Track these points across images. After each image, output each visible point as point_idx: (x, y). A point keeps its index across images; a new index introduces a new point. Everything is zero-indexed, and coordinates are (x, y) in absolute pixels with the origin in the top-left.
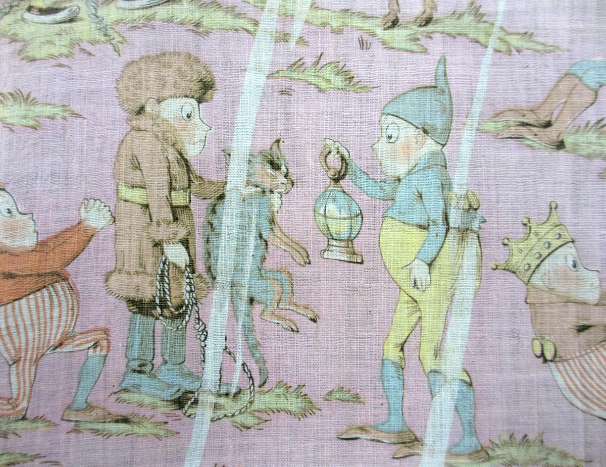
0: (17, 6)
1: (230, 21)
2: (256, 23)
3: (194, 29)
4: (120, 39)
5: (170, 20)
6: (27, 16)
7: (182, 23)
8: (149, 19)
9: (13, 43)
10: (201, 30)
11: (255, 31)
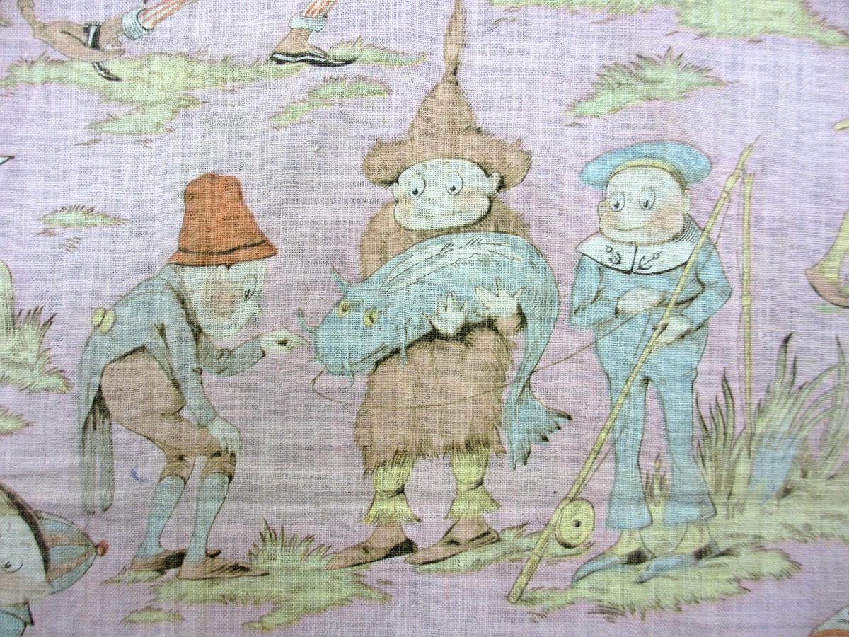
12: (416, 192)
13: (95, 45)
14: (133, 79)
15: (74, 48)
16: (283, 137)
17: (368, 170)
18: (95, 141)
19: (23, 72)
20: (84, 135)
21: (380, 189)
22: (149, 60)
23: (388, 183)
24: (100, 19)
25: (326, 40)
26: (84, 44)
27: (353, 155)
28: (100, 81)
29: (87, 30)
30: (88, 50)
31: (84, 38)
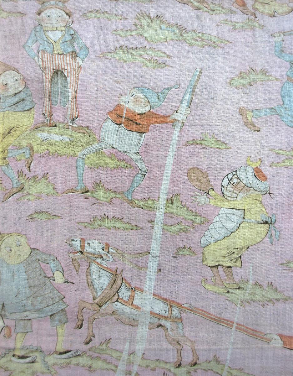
0: (8, 354)
1: (105, 366)
2: (117, 367)
3: (89, 369)
4: (55, 372)
5: (78, 365)
6: (13, 359)
7: (83, 366)
8: (68, 364)
9: (6, 371)
10: (92, 369)
11: (116, 370)
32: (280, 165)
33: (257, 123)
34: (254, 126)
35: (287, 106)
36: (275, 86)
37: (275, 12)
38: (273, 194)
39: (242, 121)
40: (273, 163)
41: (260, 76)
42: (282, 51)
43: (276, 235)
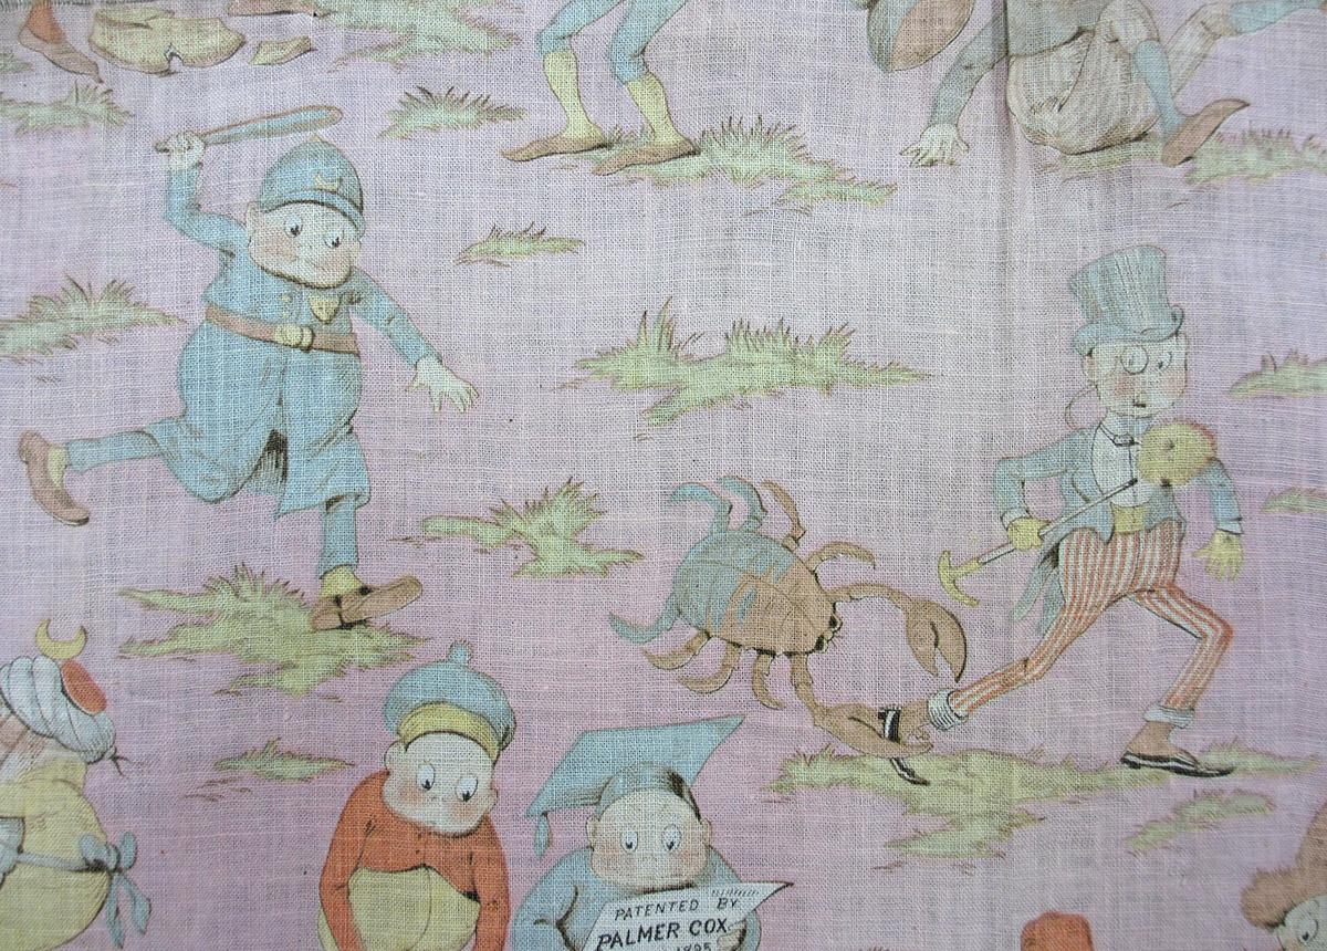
12: (1306, 937)
13: (894, 737)
14: (946, 784)
15: (866, 738)
16: (1142, 867)
17: (1247, 909)
18: (898, 864)
19: (801, 772)
20: (882, 855)
21: (1263, 932)
22: (965, 757)
23: (1272, 926)
24: (899, 702)
25: (1192, 741)
26: (880, 736)
27: (1228, 890)
28: (900, 785)
29: (882, 716)
30: (885, 742)
31: (879, 728)
32: (155, 649)
33: (80, 490)
34: (69, 503)
35: (196, 421)
36: (158, 344)
37: (172, 55)
38: (126, 759)
39: (25, 487)
40: (131, 641)
41: (102, 309)
42: (195, 207)
43: (134, 912)
